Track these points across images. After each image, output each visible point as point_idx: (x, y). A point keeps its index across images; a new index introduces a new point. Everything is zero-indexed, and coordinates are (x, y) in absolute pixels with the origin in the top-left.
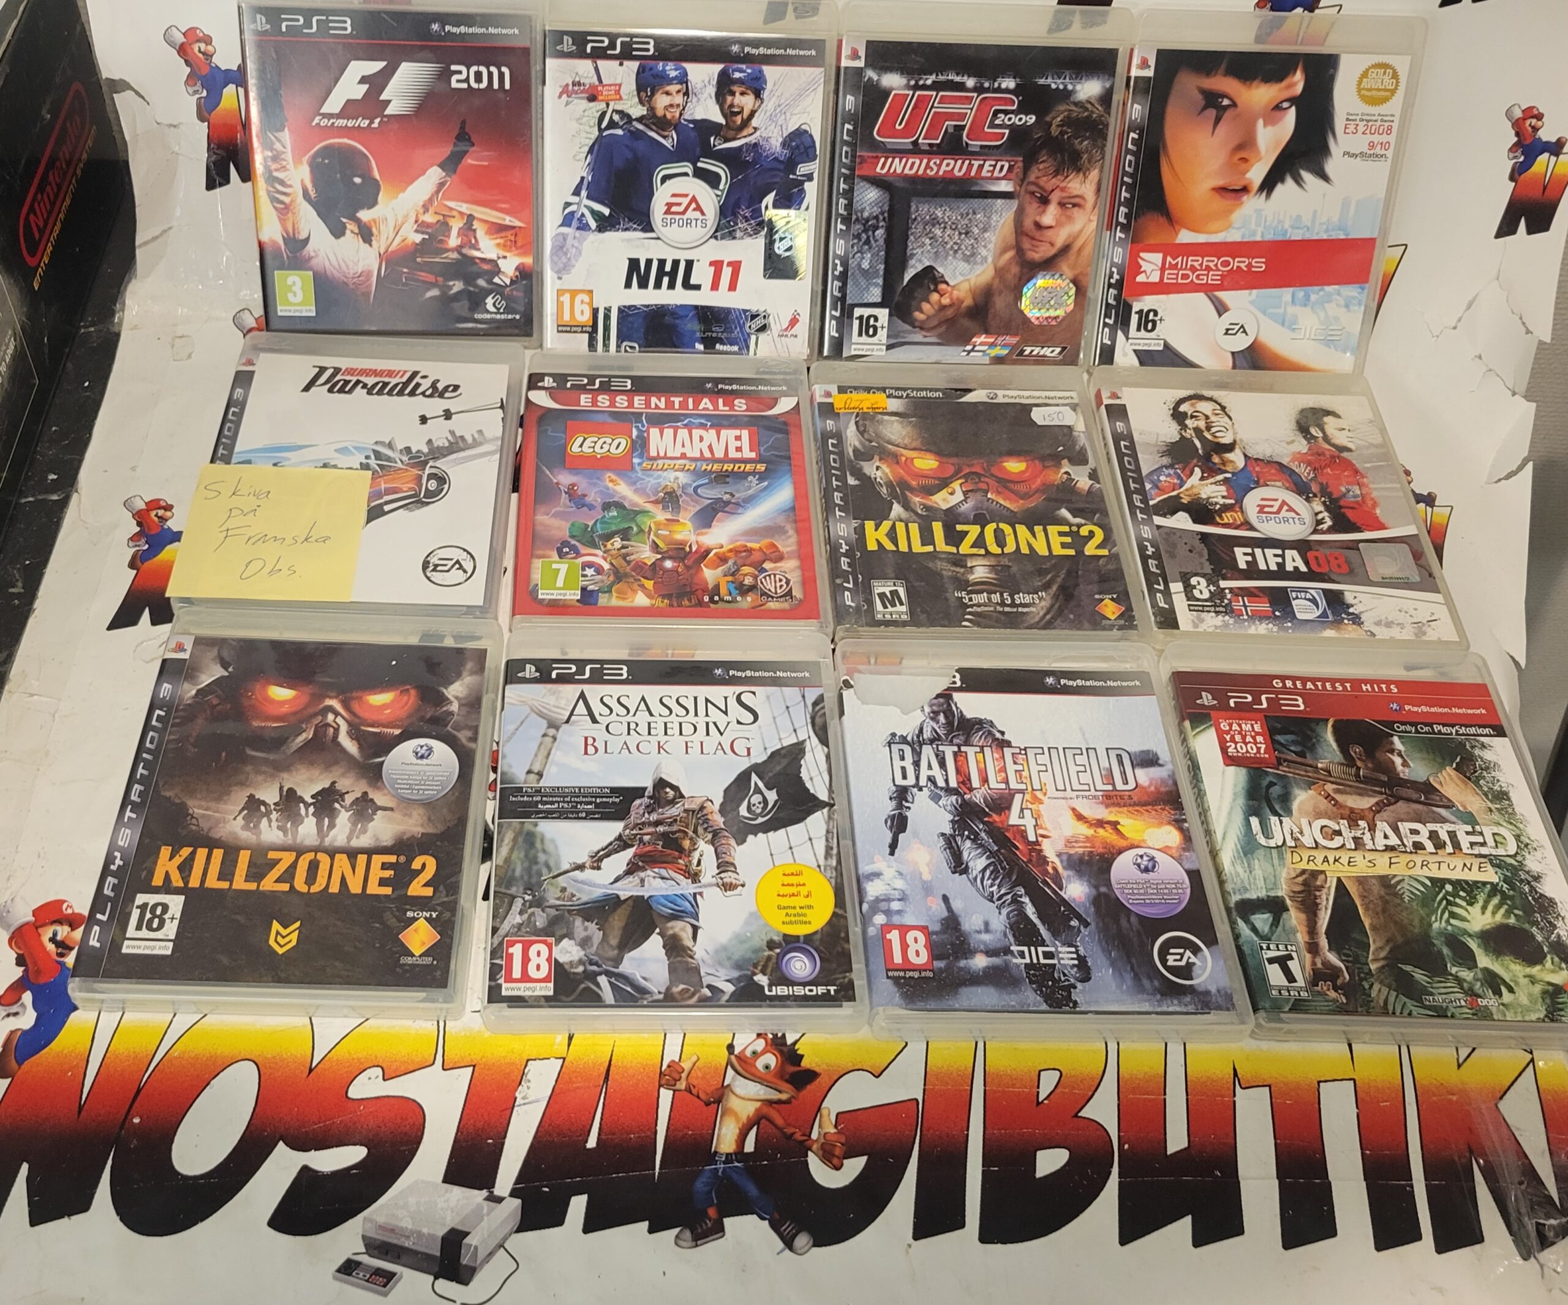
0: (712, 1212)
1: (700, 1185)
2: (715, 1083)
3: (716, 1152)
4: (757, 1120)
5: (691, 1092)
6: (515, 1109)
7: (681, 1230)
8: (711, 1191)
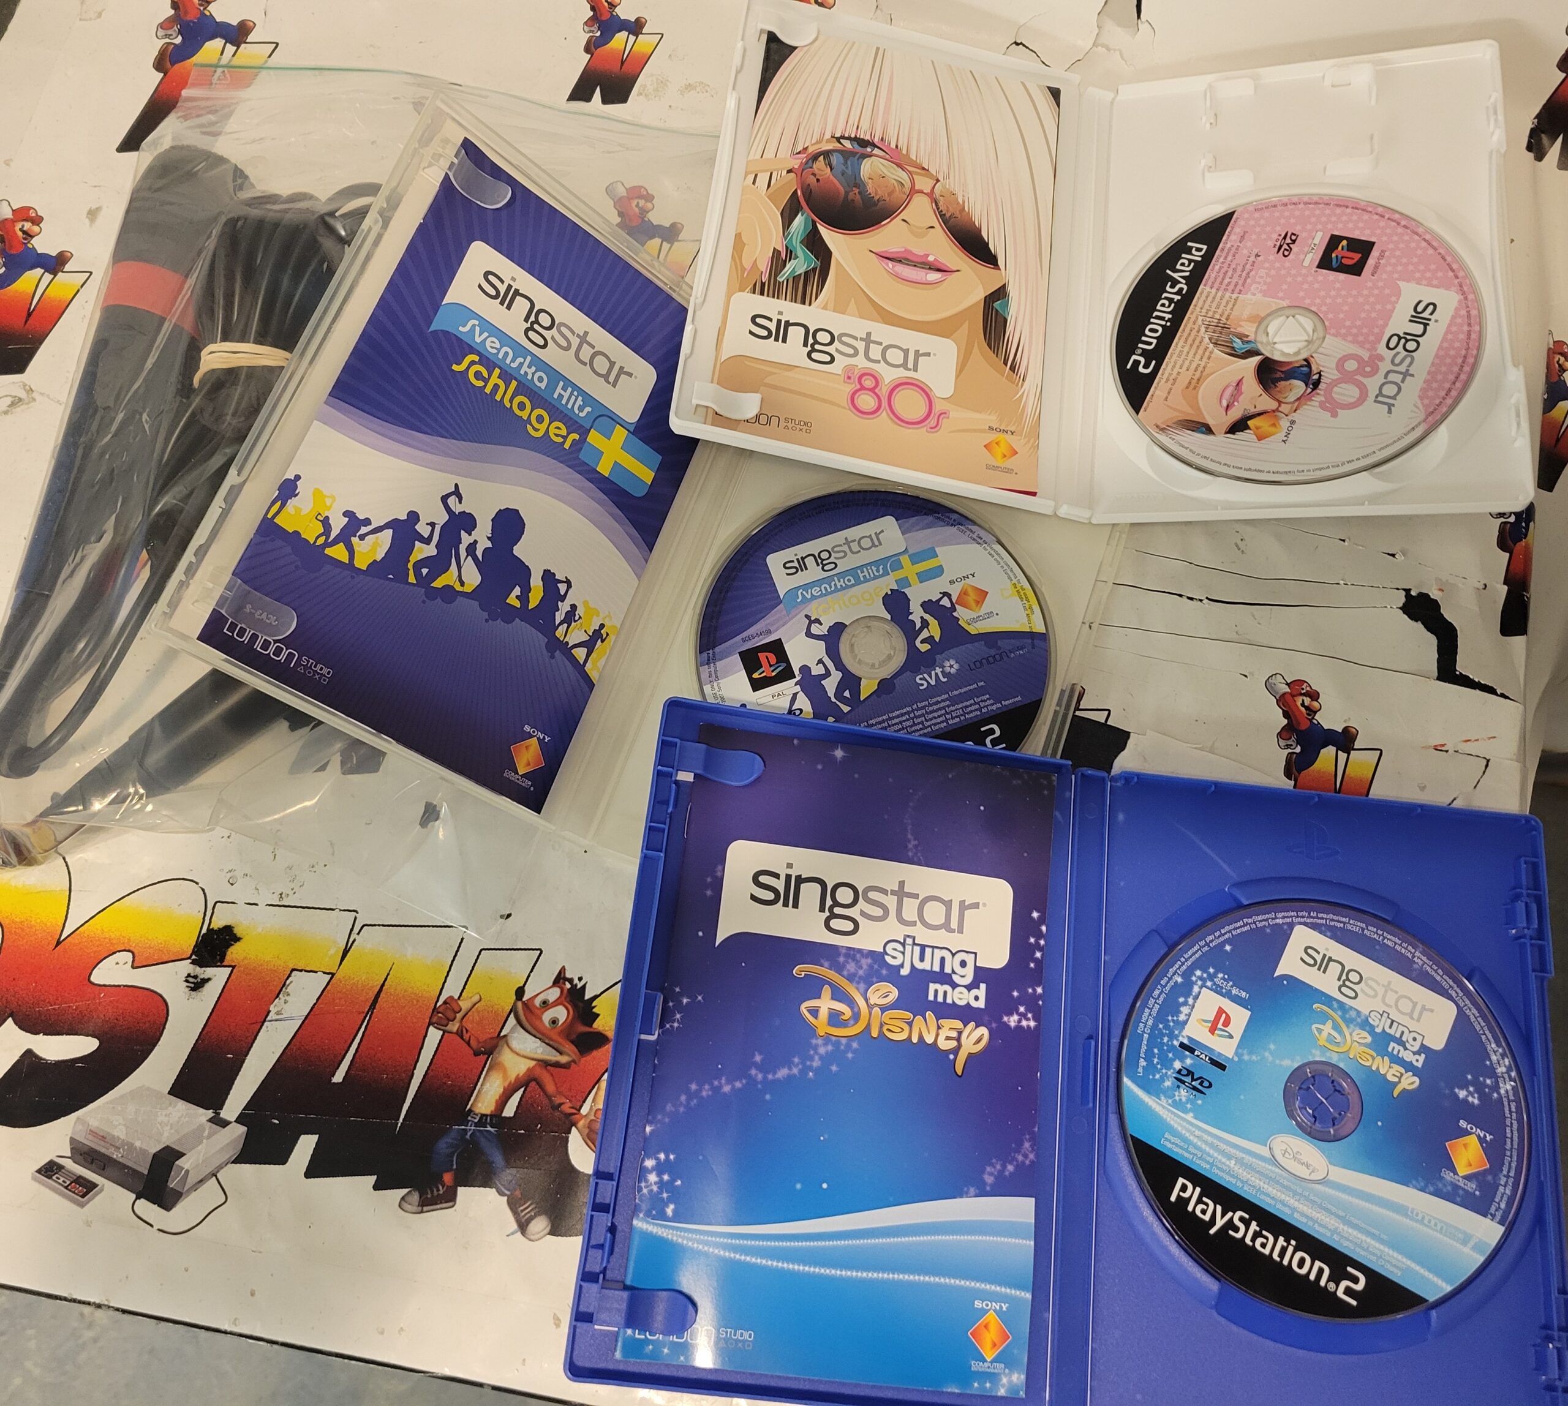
0: (448, 1178)
1: (443, 1145)
2: (492, 1032)
3: (470, 1110)
4: (527, 1081)
5: (462, 1037)
6: (266, 1024)
7: (410, 1192)
8: (453, 1153)
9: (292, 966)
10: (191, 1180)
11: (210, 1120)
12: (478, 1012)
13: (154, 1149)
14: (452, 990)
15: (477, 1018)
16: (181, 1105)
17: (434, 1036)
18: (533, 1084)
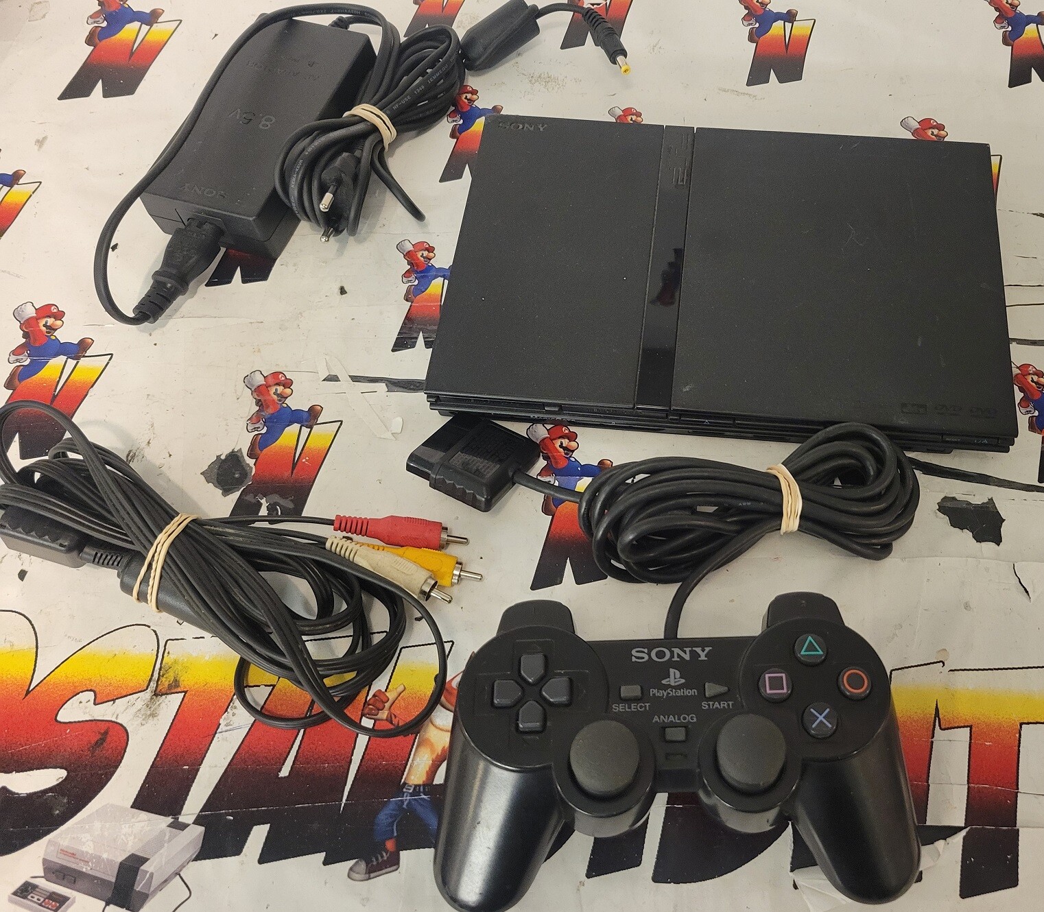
0: (390, 845)
1: (383, 817)
3: (405, 784)
5: (391, 723)
6: (217, 736)
7: (357, 862)
8: (393, 823)
10: (155, 882)
11: (171, 825)
13: (121, 857)
15: (403, 704)
16: (144, 815)
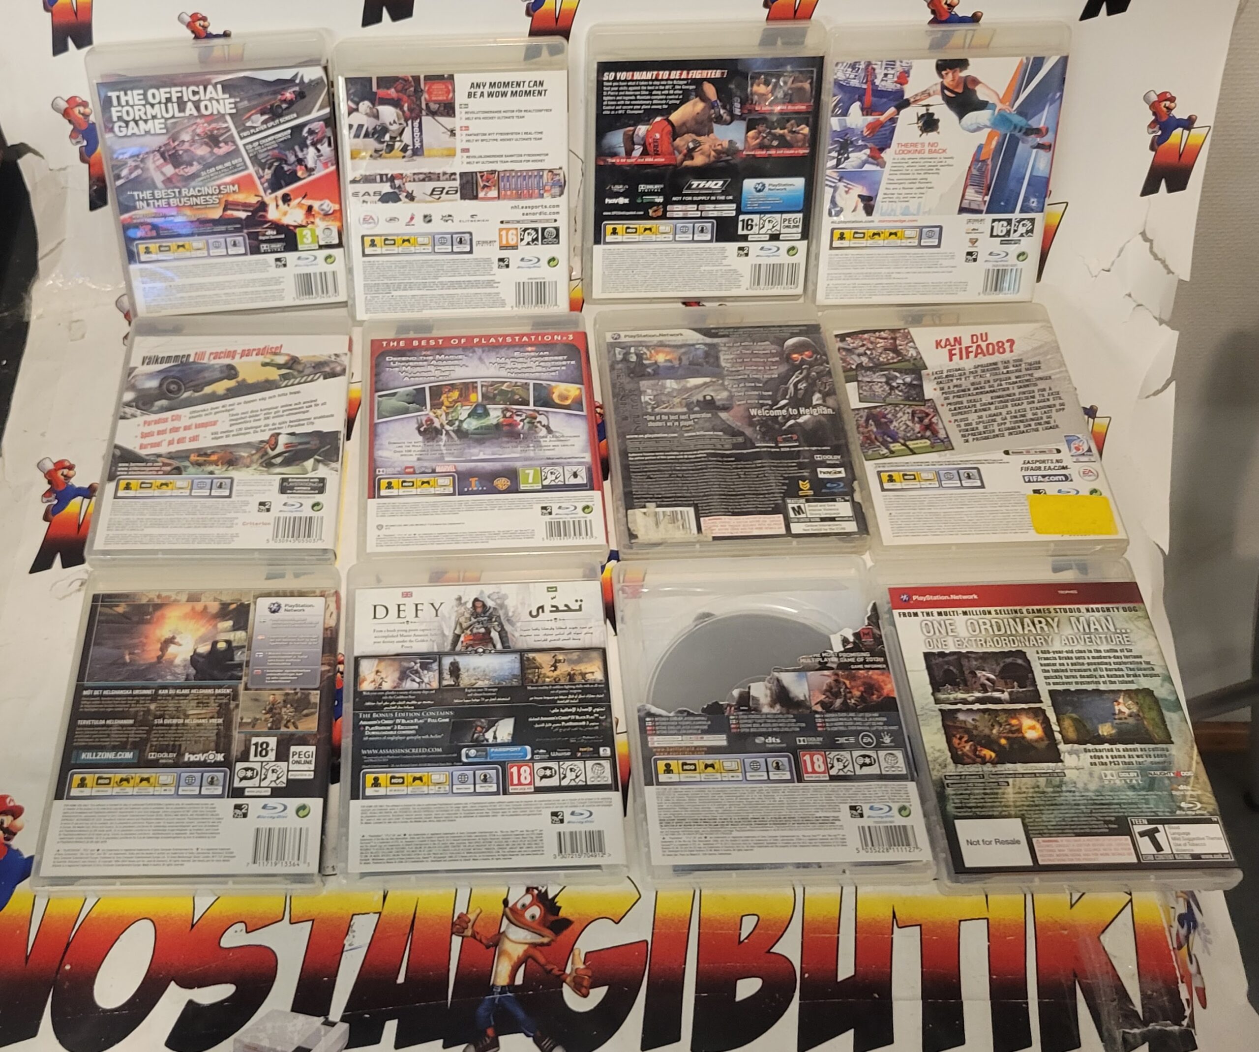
0: (490, 1032)
1: (482, 1011)
2: (494, 931)
3: (493, 985)
4: (525, 959)
5: (475, 938)
6: (344, 954)
7: (467, 1046)
8: (489, 1016)
9: (351, 913)
11: (324, 1024)
12: (482, 920)
13: (291, 1049)
14: (461, 909)
15: (482, 924)
16: (302, 1018)
17: (457, 941)
18: (530, 960)
